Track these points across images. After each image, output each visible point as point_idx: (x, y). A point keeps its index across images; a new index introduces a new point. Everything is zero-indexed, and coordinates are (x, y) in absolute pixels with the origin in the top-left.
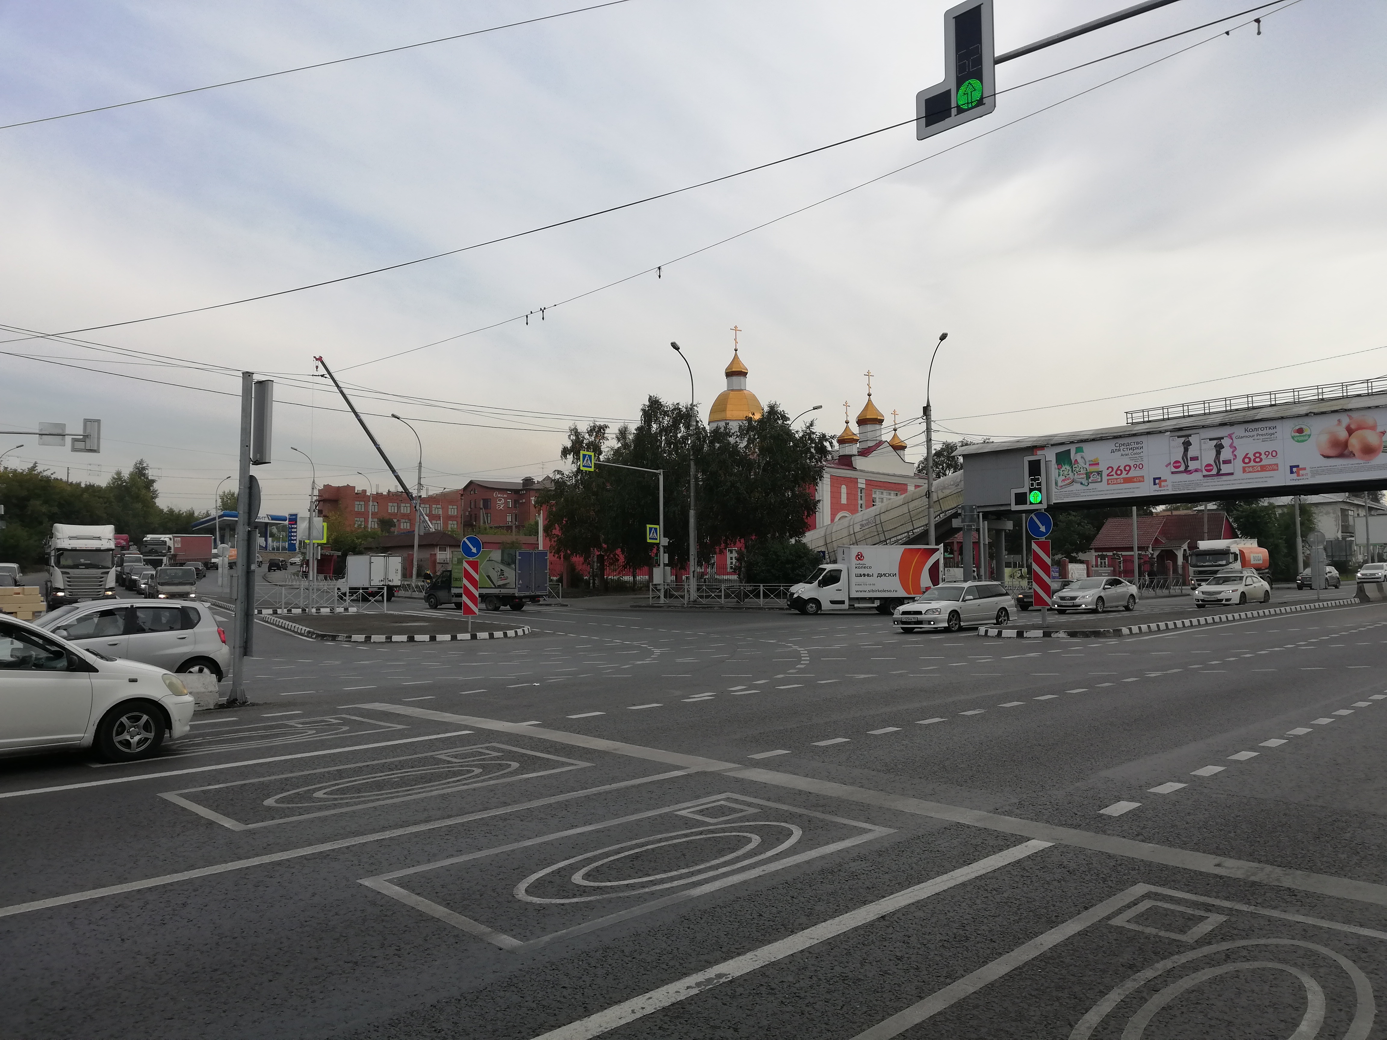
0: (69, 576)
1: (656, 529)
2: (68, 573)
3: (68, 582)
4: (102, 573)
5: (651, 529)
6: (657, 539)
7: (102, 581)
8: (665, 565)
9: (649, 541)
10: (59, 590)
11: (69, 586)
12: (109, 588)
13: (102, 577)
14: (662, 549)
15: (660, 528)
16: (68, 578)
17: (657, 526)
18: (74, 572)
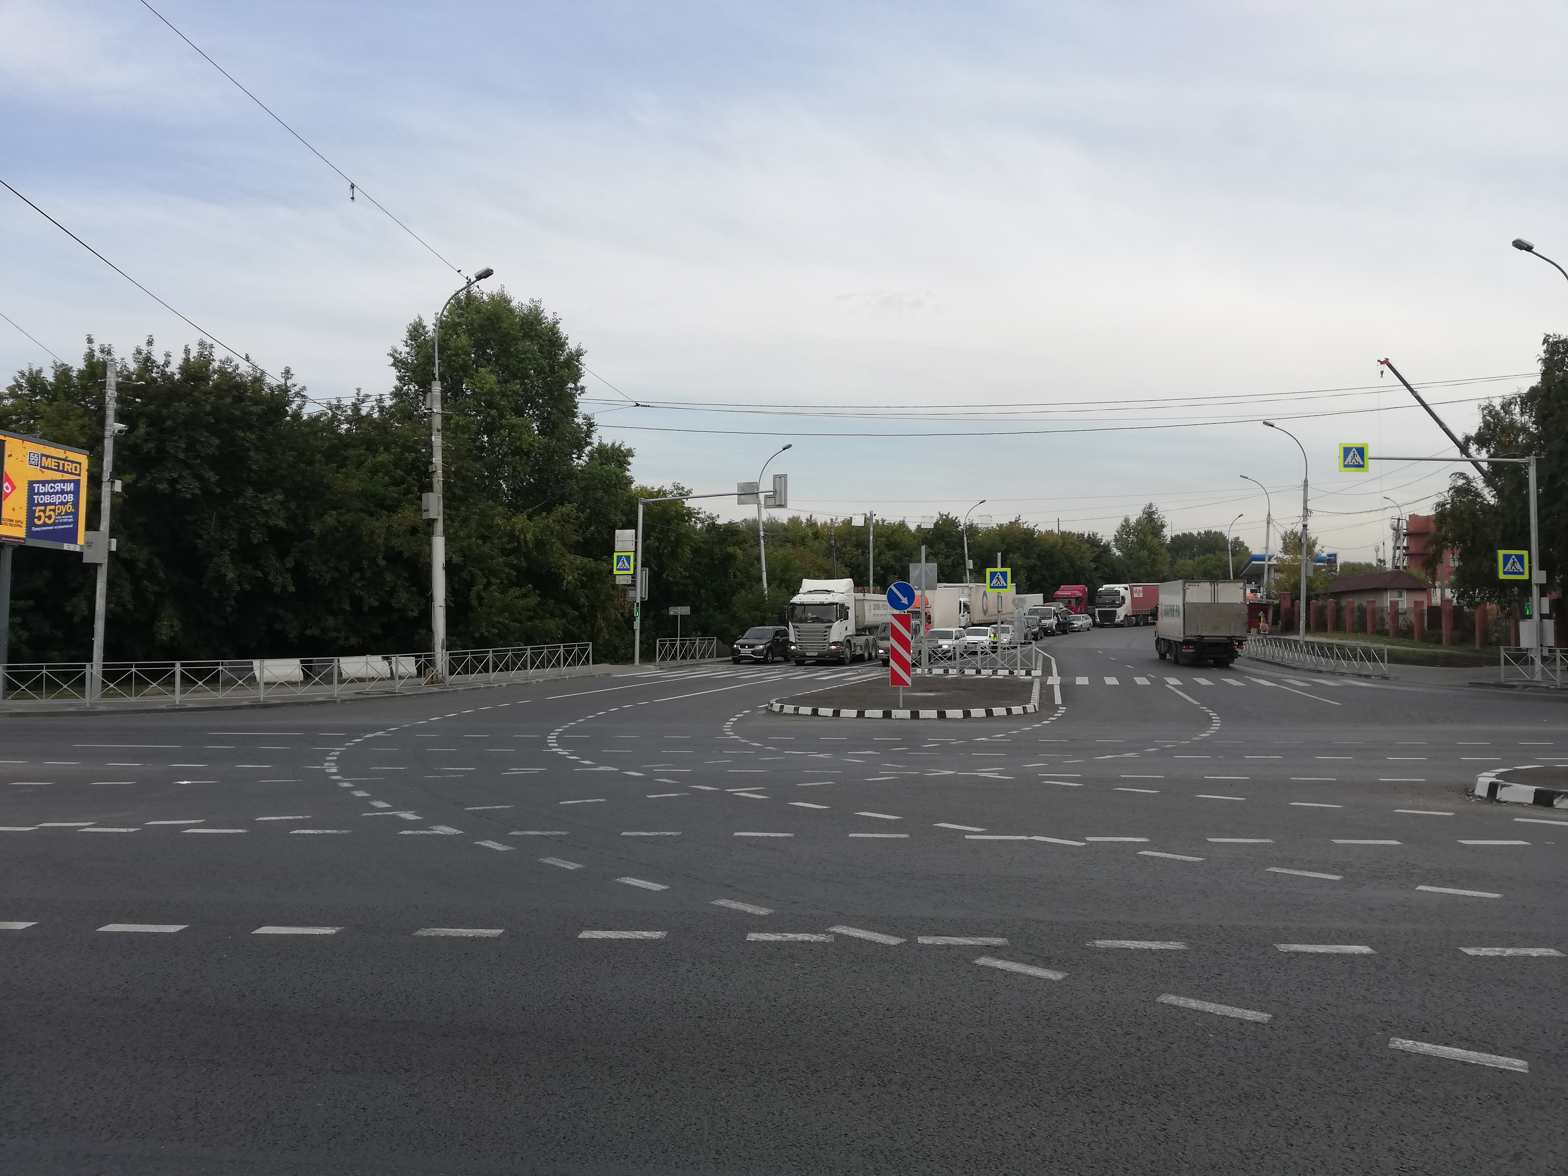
0: (798, 630)
1: (1520, 558)
2: (798, 628)
3: (799, 636)
4: (826, 627)
5: (1507, 558)
6: (1522, 573)
7: (825, 636)
8: (1543, 616)
9: (1502, 576)
10: (792, 644)
11: (799, 639)
12: (833, 642)
13: (826, 632)
14: (1535, 591)
15: (1531, 555)
16: (798, 632)
17: (1525, 553)
18: (801, 626)
